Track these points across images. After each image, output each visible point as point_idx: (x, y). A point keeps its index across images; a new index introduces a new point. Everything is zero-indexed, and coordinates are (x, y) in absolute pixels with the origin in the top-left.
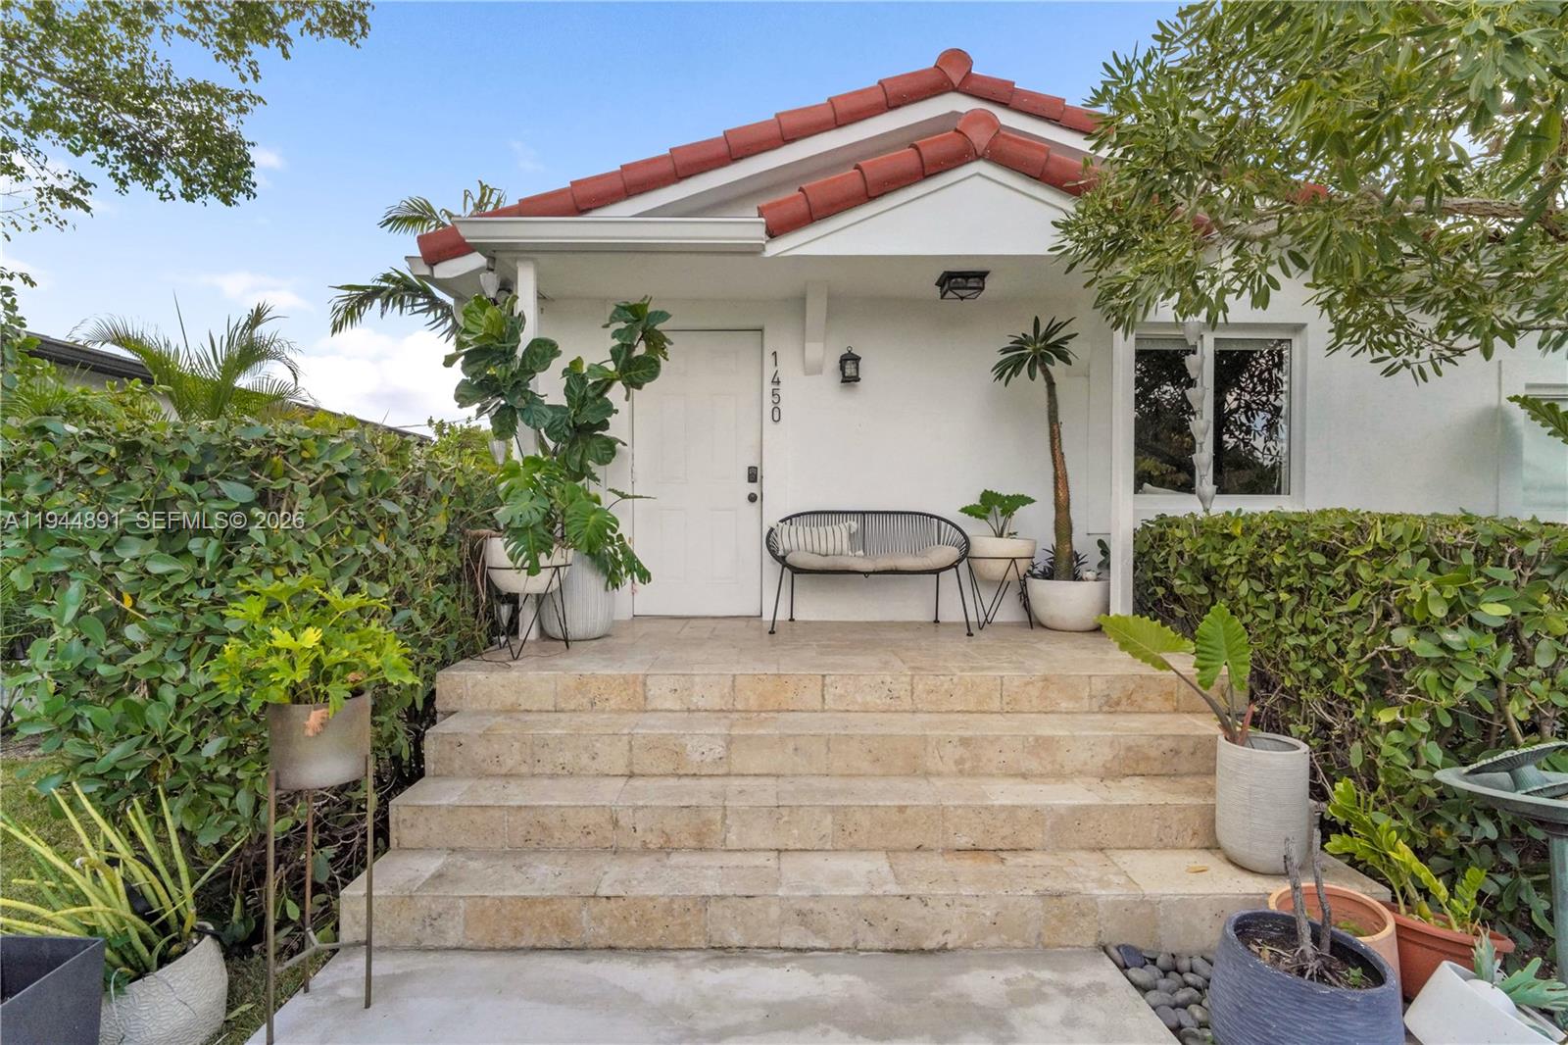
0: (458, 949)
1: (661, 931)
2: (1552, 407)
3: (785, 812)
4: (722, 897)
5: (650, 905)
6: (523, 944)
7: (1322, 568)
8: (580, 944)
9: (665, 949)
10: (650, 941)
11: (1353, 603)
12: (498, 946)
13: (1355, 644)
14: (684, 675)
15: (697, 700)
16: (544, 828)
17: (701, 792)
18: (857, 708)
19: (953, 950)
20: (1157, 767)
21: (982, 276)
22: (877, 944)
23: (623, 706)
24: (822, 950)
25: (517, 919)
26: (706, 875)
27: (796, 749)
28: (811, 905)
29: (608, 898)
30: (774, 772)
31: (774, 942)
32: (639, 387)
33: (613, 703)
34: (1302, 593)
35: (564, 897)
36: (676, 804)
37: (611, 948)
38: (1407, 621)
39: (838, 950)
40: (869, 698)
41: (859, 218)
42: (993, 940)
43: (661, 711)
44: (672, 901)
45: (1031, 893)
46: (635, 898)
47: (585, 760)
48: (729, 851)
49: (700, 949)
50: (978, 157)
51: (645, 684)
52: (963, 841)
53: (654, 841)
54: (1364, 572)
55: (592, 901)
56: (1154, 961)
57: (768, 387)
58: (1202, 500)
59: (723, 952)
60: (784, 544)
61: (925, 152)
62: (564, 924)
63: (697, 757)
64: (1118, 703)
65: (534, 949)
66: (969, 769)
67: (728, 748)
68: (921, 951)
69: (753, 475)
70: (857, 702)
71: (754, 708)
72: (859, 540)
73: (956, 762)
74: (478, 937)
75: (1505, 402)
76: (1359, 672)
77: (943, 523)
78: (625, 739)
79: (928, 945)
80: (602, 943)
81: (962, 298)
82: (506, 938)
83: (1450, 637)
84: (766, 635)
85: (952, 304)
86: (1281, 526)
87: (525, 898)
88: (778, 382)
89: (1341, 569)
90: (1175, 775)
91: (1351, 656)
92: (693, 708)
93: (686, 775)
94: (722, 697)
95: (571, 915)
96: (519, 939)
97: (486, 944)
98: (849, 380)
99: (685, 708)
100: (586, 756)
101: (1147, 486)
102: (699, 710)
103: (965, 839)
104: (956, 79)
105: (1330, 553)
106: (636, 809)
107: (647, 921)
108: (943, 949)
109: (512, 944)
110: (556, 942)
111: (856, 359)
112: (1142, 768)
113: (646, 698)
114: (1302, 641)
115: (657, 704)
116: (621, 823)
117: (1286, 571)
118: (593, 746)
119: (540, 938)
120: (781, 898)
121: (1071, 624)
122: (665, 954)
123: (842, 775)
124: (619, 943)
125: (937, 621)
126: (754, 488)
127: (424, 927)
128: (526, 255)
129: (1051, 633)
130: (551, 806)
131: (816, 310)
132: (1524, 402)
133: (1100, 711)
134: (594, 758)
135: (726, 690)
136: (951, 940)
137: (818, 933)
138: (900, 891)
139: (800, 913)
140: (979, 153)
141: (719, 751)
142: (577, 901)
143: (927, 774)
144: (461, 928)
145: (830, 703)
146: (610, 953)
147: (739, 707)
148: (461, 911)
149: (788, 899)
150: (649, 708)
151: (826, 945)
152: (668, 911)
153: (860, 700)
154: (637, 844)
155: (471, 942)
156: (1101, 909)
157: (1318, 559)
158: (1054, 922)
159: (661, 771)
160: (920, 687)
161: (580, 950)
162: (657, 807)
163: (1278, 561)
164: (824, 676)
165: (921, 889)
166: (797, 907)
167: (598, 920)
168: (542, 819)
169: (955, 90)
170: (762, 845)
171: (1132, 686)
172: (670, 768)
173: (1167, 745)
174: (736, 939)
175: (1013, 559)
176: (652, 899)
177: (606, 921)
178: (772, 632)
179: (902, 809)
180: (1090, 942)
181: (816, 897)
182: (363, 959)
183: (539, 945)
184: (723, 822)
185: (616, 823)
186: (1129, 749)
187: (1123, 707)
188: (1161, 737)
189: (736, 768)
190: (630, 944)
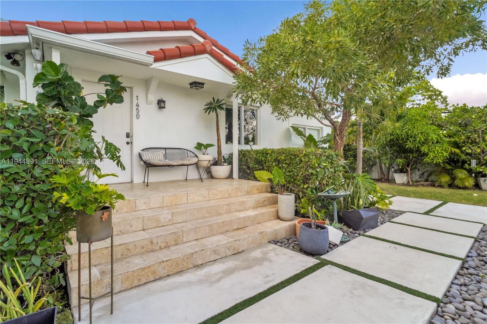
0: (119, 292)
1: (181, 266)
2: (297, 129)
3: (198, 229)
4: (196, 252)
5: (178, 259)
6: (142, 283)
7: (294, 159)
8: (159, 277)
9: (183, 271)
10: (179, 270)
11: (301, 165)
12: (133, 286)
13: (301, 173)
14: (148, 198)
15: (152, 206)
16: (128, 250)
17: (172, 229)
18: (196, 201)
19: (245, 250)
20: (262, 205)
21: (203, 84)
22: (231, 254)
23: (129, 211)
24: (219, 259)
25: (140, 276)
26: (186, 249)
27: (190, 213)
28: (217, 248)
29: (167, 261)
30: (184, 221)
31: (209, 260)
32: (111, 104)
33: (125, 210)
34: (289, 165)
35: (154, 264)
36: (169, 233)
37: (168, 276)
38: (311, 168)
39: (222, 258)
40: (199, 198)
41: (177, 62)
42: (251, 246)
43: (141, 210)
44: (184, 257)
45: (257, 233)
46: (174, 259)
47: (128, 228)
48: (184, 243)
49: (192, 268)
50: (207, 53)
51: (135, 202)
52: (235, 227)
53: (163, 245)
54: (303, 159)
55: (162, 263)
56: (278, 242)
57: (135, 108)
58: (250, 146)
59: (197, 267)
60: (145, 158)
61: (196, 48)
62: (154, 272)
63: (163, 220)
64: (249, 192)
65: (146, 283)
66: (229, 212)
67: (172, 216)
68: (239, 253)
69: (128, 136)
70: (196, 200)
71: (169, 205)
72: (165, 156)
73: (226, 210)
74: (127, 285)
75: (290, 127)
76: (301, 178)
77: (188, 152)
78: (141, 219)
79: (240, 251)
80: (165, 275)
81: (197, 89)
82: (136, 283)
83: (318, 170)
84: (146, 186)
85: (194, 90)
86: (283, 151)
87: (142, 268)
88: (138, 106)
89: (298, 159)
90: (265, 206)
91: (300, 175)
92: (151, 208)
93: (160, 226)
94: (160, 203)
95: (156, 269)
96: (140, 282)
97: (130, 287)
98: (161, 108)
99: (148, 208)
100: (129, 226)
101: (229, 142)
102: (153, 208)
103: (236, 227)
104: (193, 28)
105: (295, 155)
106: (158, 237)
107: (178, 264)
108: (243, 251)
109: (138, 284)
110: (152, 279)
111: (164, 102)
112: (259, 206)
113: (136, 207)
114: (289, 174)
115: (140, 209)
116: (154, 242)
117: (285, 160)
118: (131, 223)
119: (147, 279)
120: (210, 248)
121: (222, 177)
122: (184, 272)
123: (201, 218)
124: (170, 273)
125: (186, 179)
126: (129, 140)
127: (107, 289)
128: (56, 47)
129: (217, 180)
130: (131, 242)
131: (154, 85)
132: (293, 127)
133: (246, 195)
134: (131, 227)
135: (161, 201)
136: (244, 248)
137: (218, 255)
138: (233, 240)
139: (214, 251)
140: (208, 52)
141: (170, 217)
142: (158, 264)
143: (220, 214)
144: (120, 285)
145: (189, 201)
146: (168, 277)
147: (165, 206)
148: (120, 279)
149: (212, 248)
150: (137, 210)
151: (220, 258)
152: (183, 260)
153: (196, 199)
154: (158, 248)
155: (124, 288)
156: (268, 234)
157: (293, 157)
158: (261, 239)
159: (153, 227)
160: (210, 194)
161: (160, 279)
162: (164, 235)
163: (283, 158)
164: (187, 193)
165: (237, 238)
166: (213, 250)
167: (164, 268)
168: (128, 247)
169: (192, 30)
170: (192, 239)
171: (251, 188)
172: (155, 225)
173: (264, 199)
174: (200, 262)
175: (210, 161)
176: (178, 258)
177: (166, 268)
178: (147, 186)
179: (224, 222)
180: (267, 241)
181: (218, 246)
182: (110, 298)
183: (147, 282)
184: (182, 235)
185: (152, 243)
186: (257, 201)
187: (250, 193)
188: (262, 198)
189: (175, 221)
190: (173, 272)
